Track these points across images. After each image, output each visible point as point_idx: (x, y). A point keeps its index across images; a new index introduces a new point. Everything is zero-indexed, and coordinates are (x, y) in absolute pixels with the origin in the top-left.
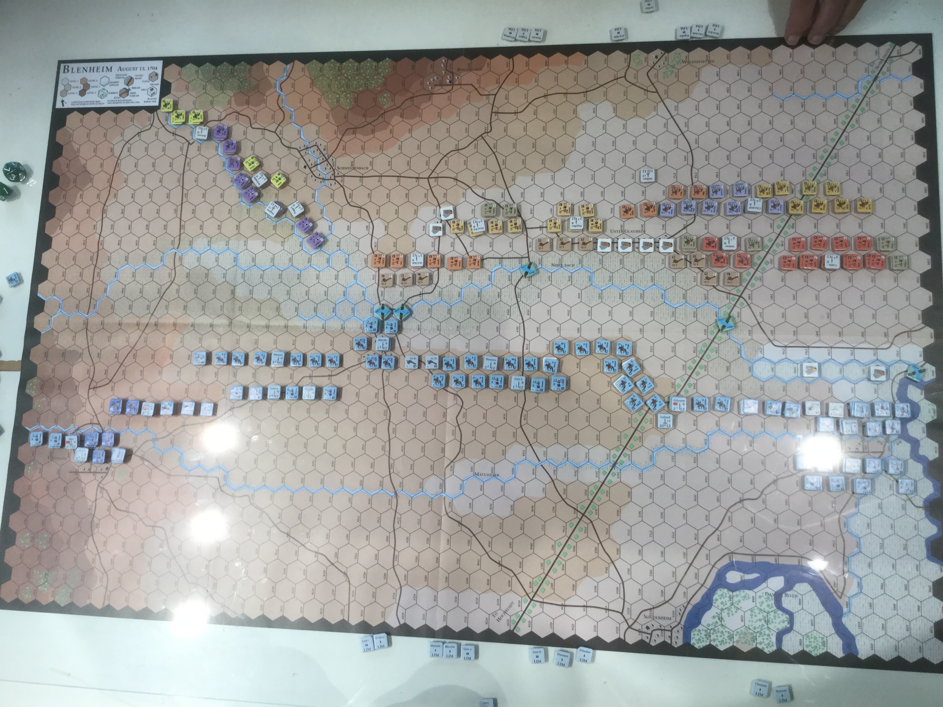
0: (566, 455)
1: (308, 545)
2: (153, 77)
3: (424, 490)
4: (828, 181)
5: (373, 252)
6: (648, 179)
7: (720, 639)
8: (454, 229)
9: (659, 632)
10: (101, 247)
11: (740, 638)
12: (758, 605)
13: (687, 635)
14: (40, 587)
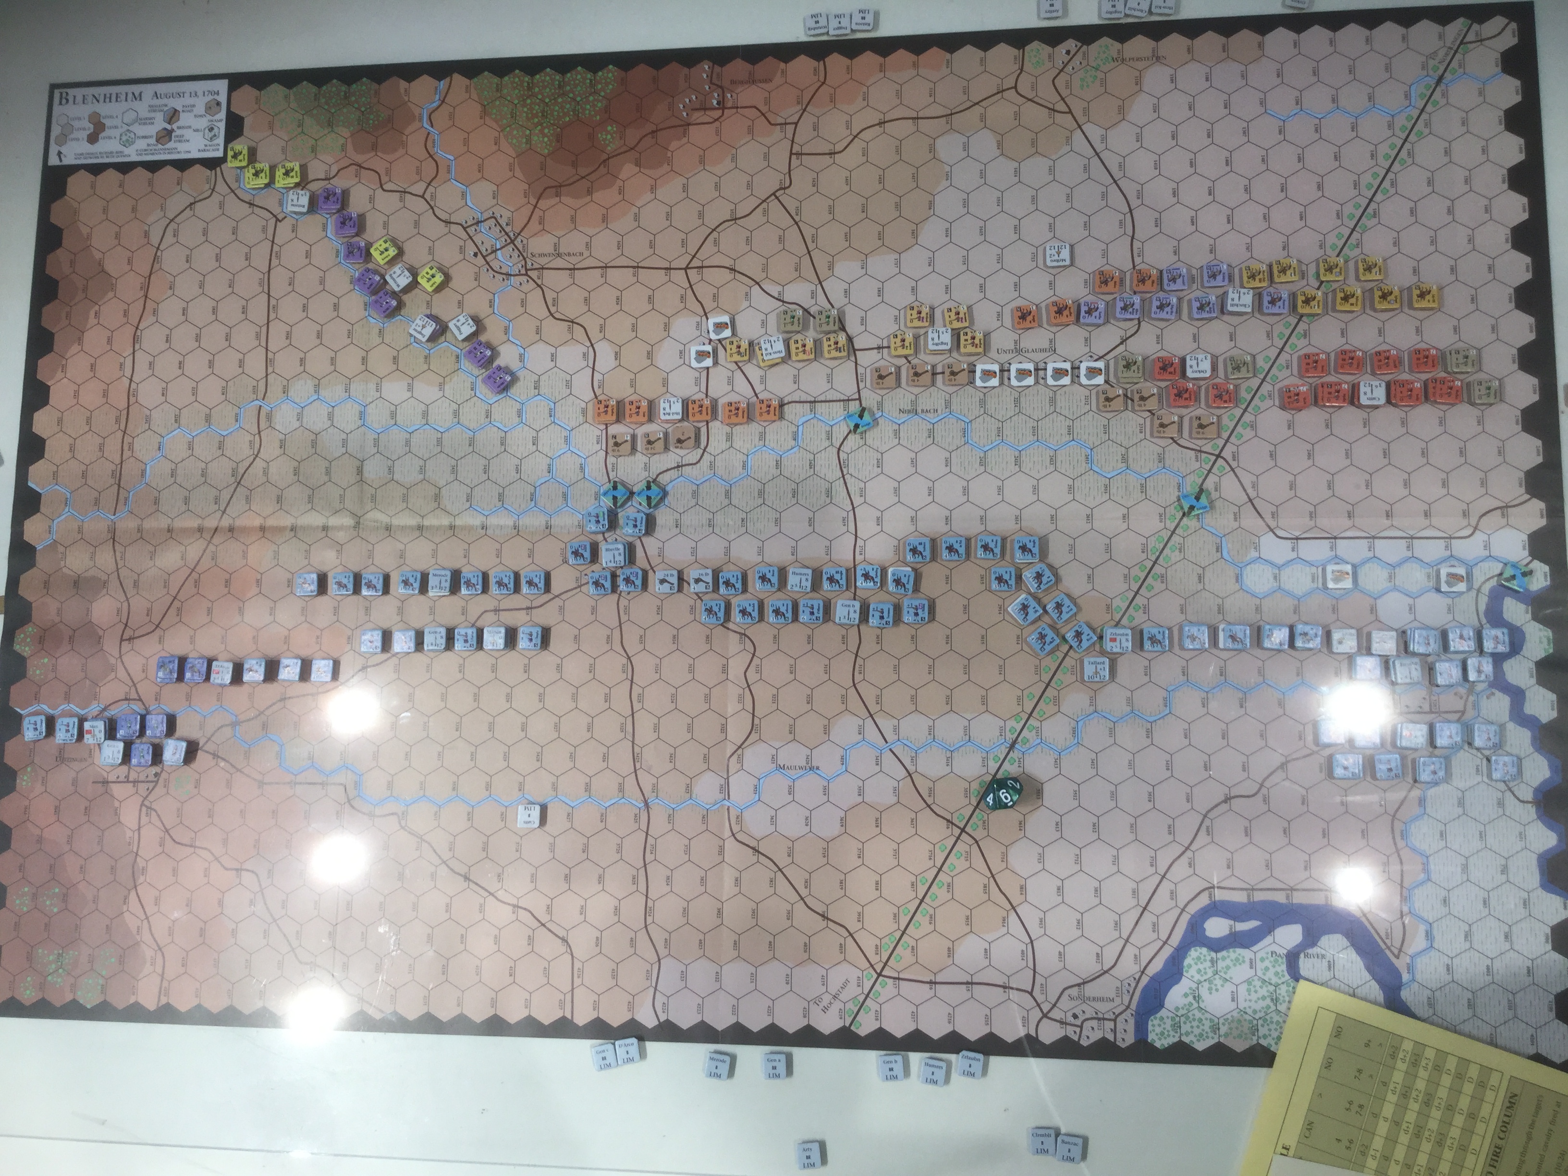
0: (931, 730)
1: (500, 894)
2: (212, 107)
3: (694, 796)
4: (1363, 256)
5: (596, 397)
6: (1058, 261)
7: (1197, 1031)
8: (731, 355)
9: (1094, 1023)
10: (132, 400)
11: (1231, 1029)
12: (1260, 973)
13: (1141, 1027)
14: (50, 978)
